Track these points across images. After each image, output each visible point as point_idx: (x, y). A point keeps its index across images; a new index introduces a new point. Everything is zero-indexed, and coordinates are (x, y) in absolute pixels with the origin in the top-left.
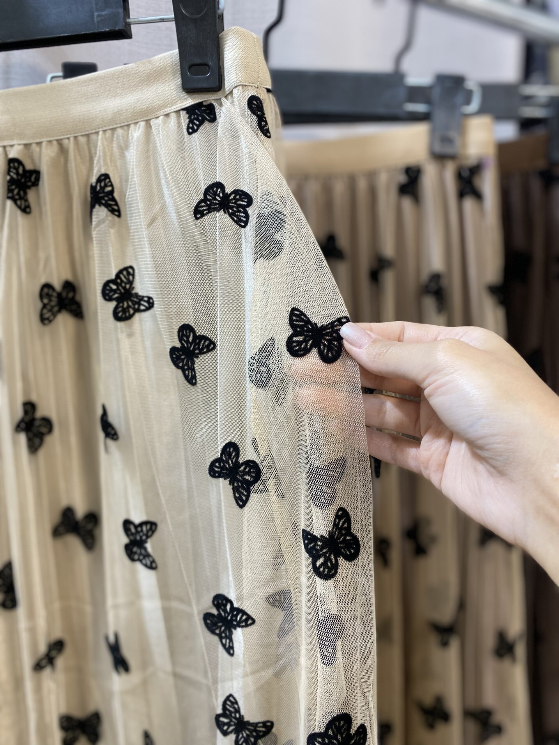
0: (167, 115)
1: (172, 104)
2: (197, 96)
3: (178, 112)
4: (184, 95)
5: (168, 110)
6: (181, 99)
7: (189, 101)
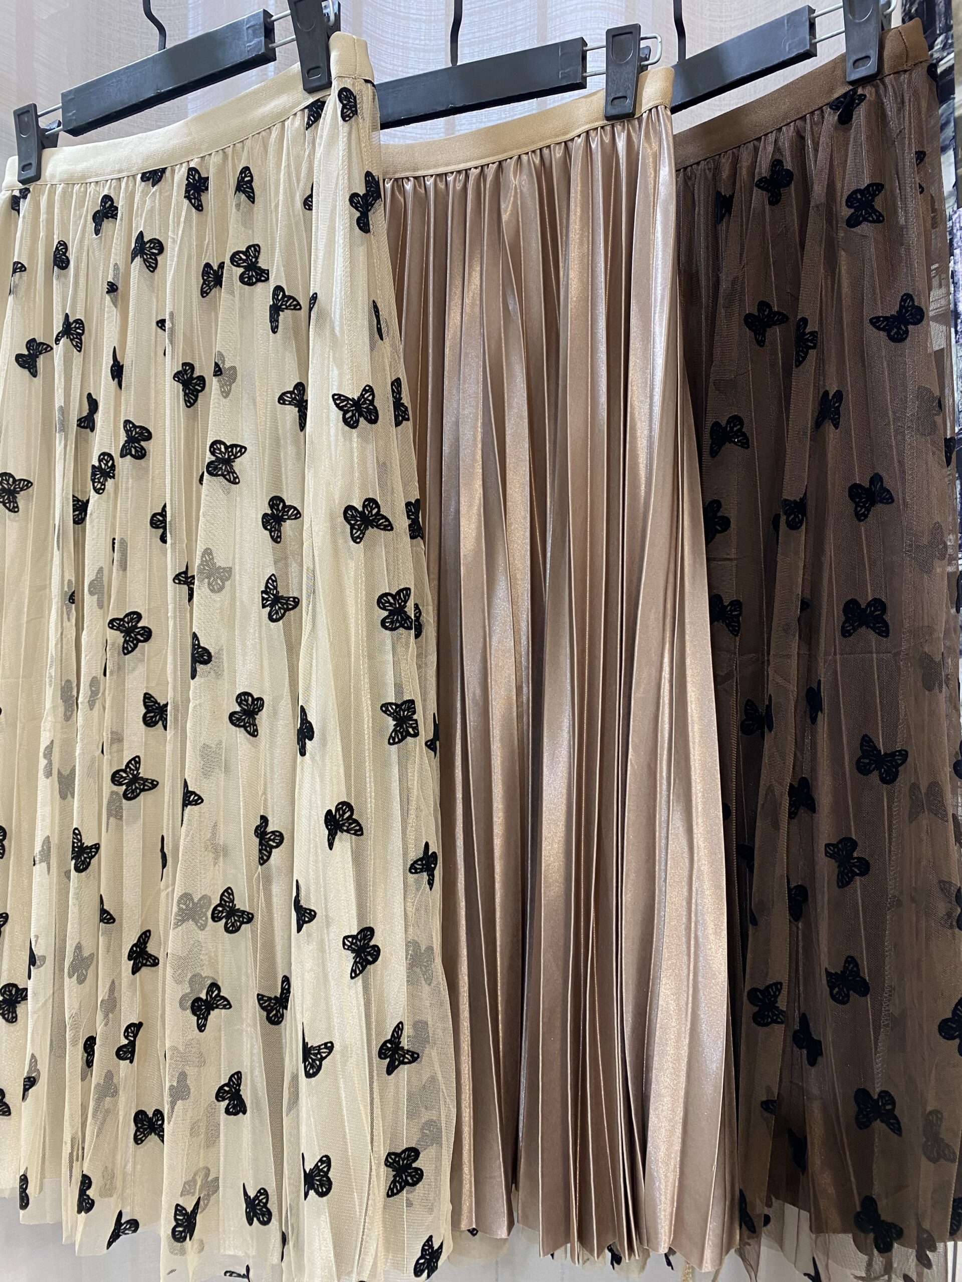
0: (295, 114)
1: (299, 104)
2: (314, 95)
3: (303, 110)
4: (307, 95)
5: (295, 110)
6: (307, 99)
7: (311, 100)
